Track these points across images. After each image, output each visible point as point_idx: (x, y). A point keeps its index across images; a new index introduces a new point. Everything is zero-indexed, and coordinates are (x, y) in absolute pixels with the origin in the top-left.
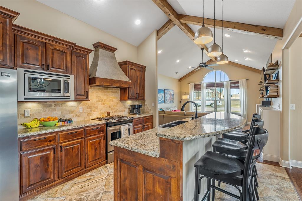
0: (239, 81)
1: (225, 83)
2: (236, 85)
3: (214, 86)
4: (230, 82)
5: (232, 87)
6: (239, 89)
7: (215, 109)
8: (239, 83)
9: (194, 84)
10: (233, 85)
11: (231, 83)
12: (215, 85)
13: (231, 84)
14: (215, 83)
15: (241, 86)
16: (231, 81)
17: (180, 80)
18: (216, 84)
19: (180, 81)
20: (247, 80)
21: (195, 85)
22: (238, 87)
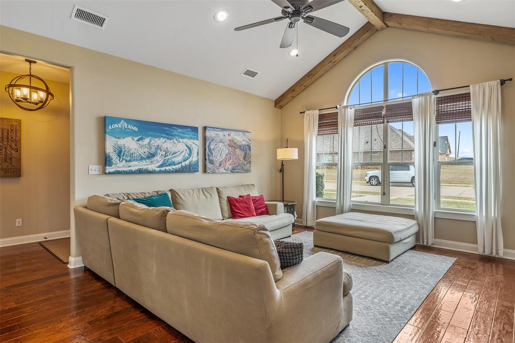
0: (471, 90)
1: (416, 102)
2: (461, 106)
3: (378, 116)
4: (434, 96)
5: (442, 117)
6: (471, 122)
7: (384, 194)
8: (469, 100)
9: (317, 113)
10: (450, 107)
11: (440, 101)
12: (384, 113)
13: (438, 104)
14: (384, 105)
15: (477, 108)
16: (440, 95)
17: (280, 102)
18: (387, 110)
19: (281, 107)
20: (503, 82)
21: (321, 117)
22: (466, 115)
